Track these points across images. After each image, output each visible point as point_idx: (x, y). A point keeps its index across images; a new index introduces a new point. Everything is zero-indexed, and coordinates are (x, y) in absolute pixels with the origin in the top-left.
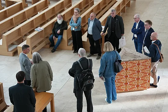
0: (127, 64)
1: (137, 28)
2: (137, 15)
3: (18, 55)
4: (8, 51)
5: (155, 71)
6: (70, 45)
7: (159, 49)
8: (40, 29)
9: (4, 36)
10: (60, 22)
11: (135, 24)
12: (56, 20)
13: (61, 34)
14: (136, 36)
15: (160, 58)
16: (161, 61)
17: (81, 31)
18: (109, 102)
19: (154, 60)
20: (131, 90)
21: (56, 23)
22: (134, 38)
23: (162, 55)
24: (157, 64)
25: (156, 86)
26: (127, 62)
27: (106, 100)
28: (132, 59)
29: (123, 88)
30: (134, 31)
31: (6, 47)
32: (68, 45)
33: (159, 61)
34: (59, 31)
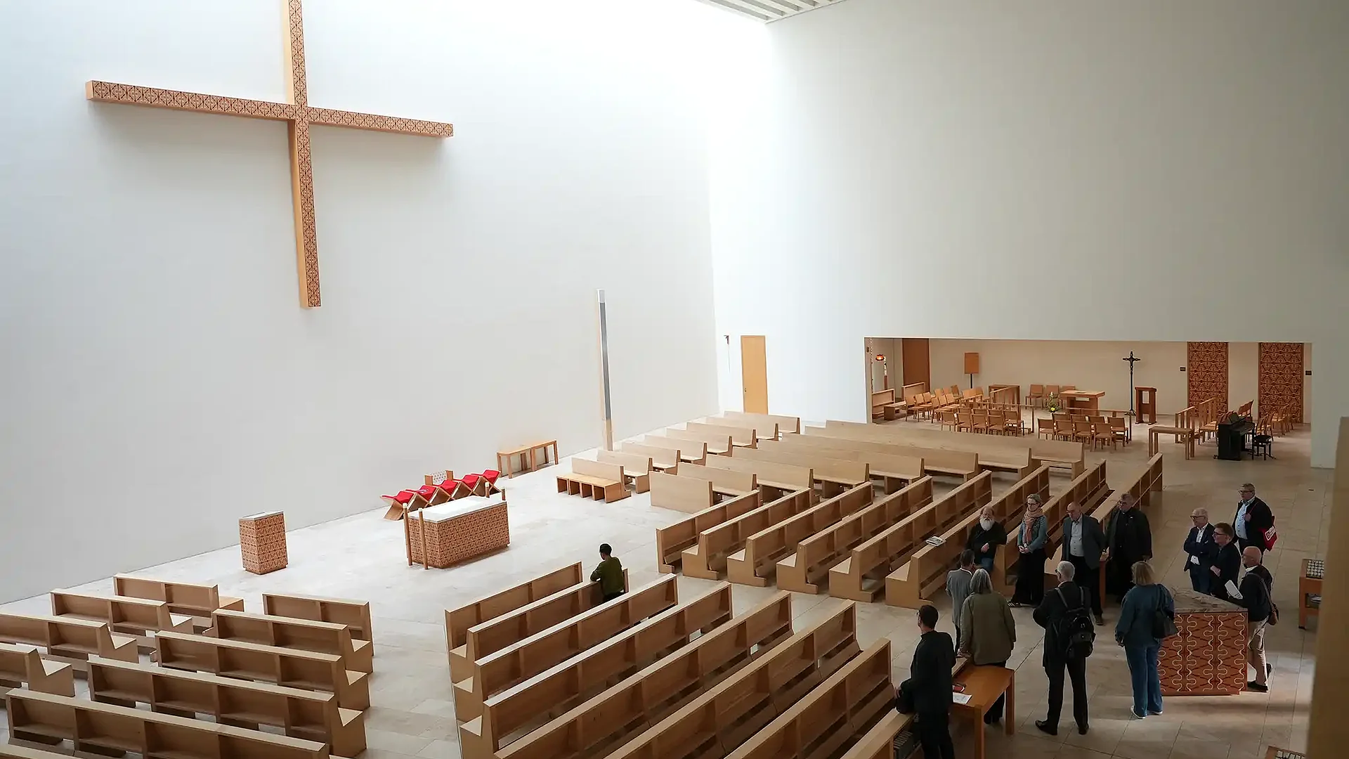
0: (1185, 620)
1: (1199, 540)
2: (1199, 509)
3: (885, 599)
4: (861, 590)
5: (1258, 647)
6: (1011, 584)
7: (1265, 586)
8: (937, 540)
9: (856, 552)
10: (985, 525)
11: (1194, 533)
12: (978, 519)
13: (991, 554)
14: (1195, 560)
15: (1271, 614)
16: (1272, 621)
17: (1043, 549)
18: (1139, 713)
19: (1254, 617)
20: (1196, 690)
21: (976, 526)
22: (1190, 565)
23: (1274, 605)
24: (1262, 629)
25: (1264, 689)
26: (1185, 616)
27: (1132, 709)
28: (1198, 609)
29: (1176, 681)
30: (1190, 546)
31: (857, 578)
32: (1006, 584)
33: (1267, 622)
34: (985, 547)
